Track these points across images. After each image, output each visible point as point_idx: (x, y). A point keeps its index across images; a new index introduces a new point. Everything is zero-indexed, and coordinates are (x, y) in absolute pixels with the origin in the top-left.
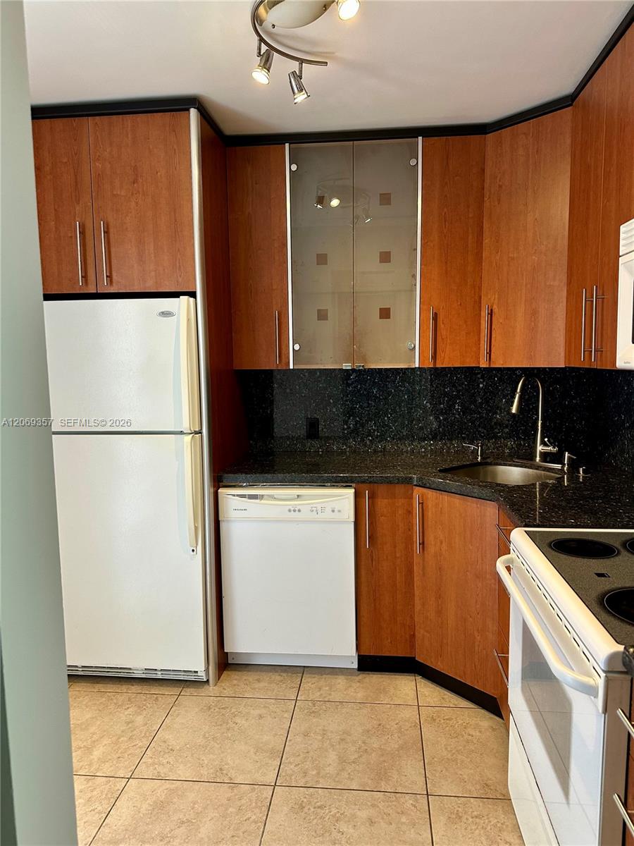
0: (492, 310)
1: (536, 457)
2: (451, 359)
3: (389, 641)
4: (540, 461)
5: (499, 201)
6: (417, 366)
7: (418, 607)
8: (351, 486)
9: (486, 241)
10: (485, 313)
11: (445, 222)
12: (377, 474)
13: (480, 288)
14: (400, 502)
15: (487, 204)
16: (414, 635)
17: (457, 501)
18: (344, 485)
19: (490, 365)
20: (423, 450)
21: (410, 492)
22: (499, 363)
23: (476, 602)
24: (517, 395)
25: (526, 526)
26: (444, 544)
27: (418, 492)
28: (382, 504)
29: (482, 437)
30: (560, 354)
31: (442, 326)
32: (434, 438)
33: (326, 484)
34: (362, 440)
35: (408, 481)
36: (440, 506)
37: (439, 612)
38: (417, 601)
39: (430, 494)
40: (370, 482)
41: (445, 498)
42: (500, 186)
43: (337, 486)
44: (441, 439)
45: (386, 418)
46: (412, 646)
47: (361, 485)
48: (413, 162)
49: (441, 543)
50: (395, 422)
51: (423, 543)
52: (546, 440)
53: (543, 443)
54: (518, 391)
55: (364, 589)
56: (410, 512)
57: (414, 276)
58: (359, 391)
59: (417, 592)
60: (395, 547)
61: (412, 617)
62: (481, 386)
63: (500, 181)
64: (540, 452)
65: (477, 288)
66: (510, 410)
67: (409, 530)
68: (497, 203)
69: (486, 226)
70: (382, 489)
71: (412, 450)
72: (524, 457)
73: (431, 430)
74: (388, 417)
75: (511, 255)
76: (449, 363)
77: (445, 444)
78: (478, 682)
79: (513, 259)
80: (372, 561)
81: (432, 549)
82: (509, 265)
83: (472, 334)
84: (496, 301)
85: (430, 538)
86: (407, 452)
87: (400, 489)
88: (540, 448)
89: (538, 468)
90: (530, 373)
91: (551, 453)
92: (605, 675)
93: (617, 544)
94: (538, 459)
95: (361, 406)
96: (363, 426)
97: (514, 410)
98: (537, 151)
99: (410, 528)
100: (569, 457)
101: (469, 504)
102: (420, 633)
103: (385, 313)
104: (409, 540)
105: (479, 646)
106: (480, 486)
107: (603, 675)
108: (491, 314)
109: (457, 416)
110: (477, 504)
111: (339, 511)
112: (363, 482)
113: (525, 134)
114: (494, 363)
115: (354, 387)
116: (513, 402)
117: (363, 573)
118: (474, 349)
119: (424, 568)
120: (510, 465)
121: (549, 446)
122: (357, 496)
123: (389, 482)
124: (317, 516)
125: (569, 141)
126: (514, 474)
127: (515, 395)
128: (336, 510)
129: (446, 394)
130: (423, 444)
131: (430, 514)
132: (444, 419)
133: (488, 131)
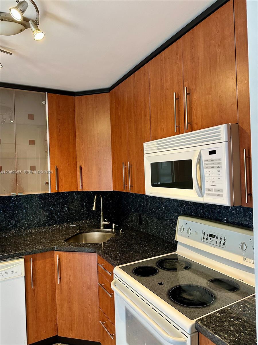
0: (82, 168)
1: (101, 227)
2: (65, 188)
3: (45, 331)
4: (103, 228)
5: (82, 124)
6: (50, 192)
7: (58, 310)
8: (21, 257)
9: (77, 139)
10: (79, 169)
11: (59, 130)
12: (35, 248)
13: (76, 158)
14: (48, 260)
15: (77, 125)
16: (57, 324)
17: (77, 255)
18: (18, 257)
19: (82, 190)
20: (50, 230)
21: (53, 254)
22: (86, 189)
23: (88, 300)
24: (95, 203)
25: (119, 265)
26: (71, 277)
27: (56, 254)
28: (39, 263)
29: (76, 220)
30: (111, 186)
31: (61, 174)
32: (55, 224)
33: (7, 259)
34: (19, 229)
35: (53, 250)
36: (69, 259)
37: (70, 310)
38: (58, 307)
39: (63, 254)
40: (33, 253)
41: (71, 254)
42: (82, 118)
43: (14, 259)
44: (59, 224)
45: (31, 217)
46: (56, 330)
47: (27, 256)
48: (44, 103)
49: (70, 276)
50: (36, 218)
51: (61, 278)
52: (106, 219)
53: (104, 221)
54: (95, 200)
55: (30, 309)
56: (53, 264)
57: (46, 152)
58: (17, 205)
59: (58, 303)
60: (46, 283)
61: (55, 316)
62: (75, 198)
63: (82, 116)
64: (103, 225)
65: (75, 158)
66: (92, 209)
67: (53, 273)
68: (81, 125)
69: (77, 134)
70: (38, 256)
71: (45, 231)
72: (96, 227)
73: (54, 219)
74: (33, 217)
75: (88, 146)
76: (64, 190)
77: (61, 226)
78: (91, 337)
79: (90, 148)
80: (34, 293)
81: (65, 280)
82: (88, 150)
83: (74, 177)
84: (83, 164)
85: (64, 275)
86: (43, 232)
87: (48, 254)
88: (103, 223)
89: (103, 231)
90: (98, 193)
91: (107, 224)
92: (190, 336)
93: (154, 266)
94: (102, 227)
95: (18, 213)
96: (19, 222)
97: (94, 209)
98: (97, 107)
99: (53, 272)
100: (114, 226)
101: (83, 255)
102: (60, 322)
103: (33, 168)
104: (53, 278)
105: (90, 320)
106: (88, 247)
107: (189, 336)
108: (81, 169)
109: (65, 212)
110: (87, 255)
111: (16, 272)
112: (28, 254)
113: (91, 99)
114: (84, 189)
115: (14, 203)
116: (93, 205)
117: (29, 301)
118: (75, 184)
119: (61, 290)
120: (91, 232)
121: (106, 222)
122: (25, 262)
123: (43, 251)
124: (4, 278)
125: (109, 105)
126: (95, 236)
127: (94, 202)
128: (14, 272)
129: (60, 203)
130: (50, 227)
131: (63, 263)
132: (60, 214)
133: (75, 95)
